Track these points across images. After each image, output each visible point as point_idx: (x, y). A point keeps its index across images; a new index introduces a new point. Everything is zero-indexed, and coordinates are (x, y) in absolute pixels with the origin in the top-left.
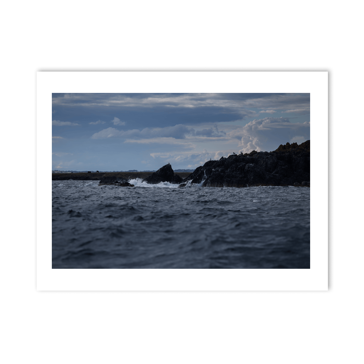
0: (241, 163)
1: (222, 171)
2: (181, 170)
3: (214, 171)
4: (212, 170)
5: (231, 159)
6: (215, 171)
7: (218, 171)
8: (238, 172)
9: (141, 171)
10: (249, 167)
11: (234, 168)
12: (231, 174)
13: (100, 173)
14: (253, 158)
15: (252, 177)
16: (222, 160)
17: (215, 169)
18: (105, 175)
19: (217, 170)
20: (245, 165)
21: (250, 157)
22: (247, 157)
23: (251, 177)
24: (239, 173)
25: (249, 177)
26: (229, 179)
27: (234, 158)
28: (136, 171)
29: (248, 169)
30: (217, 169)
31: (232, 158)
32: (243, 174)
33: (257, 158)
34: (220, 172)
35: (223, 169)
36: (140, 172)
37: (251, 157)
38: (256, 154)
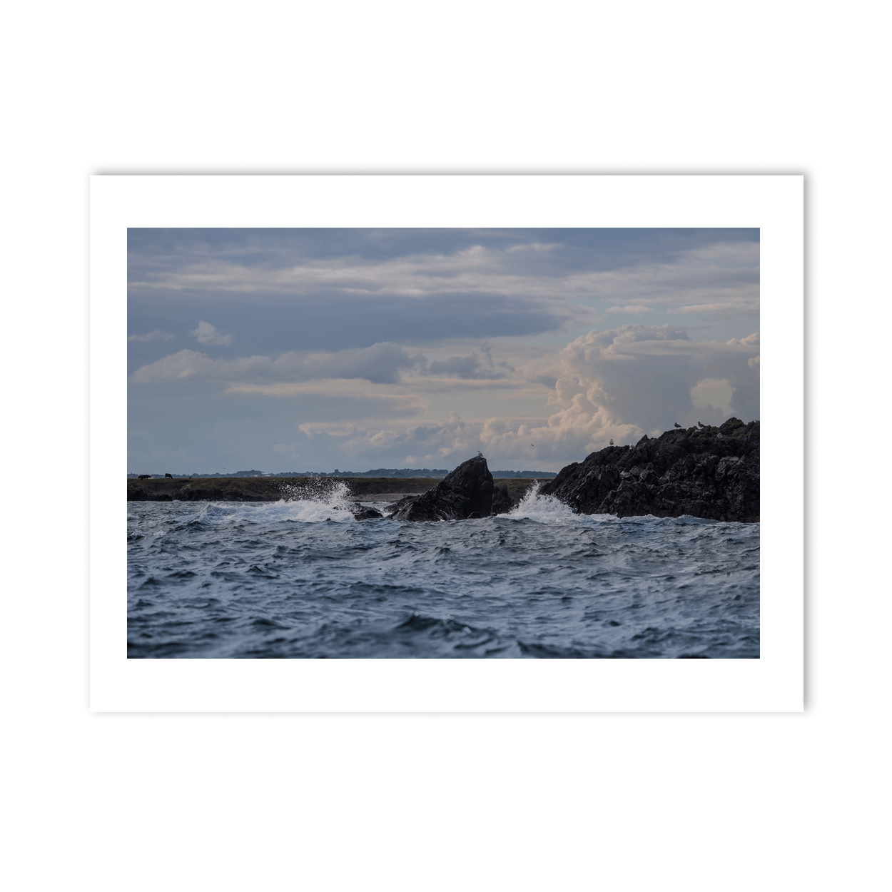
0: (703, 455)
1: (649, 478)
2: (385, 470)
3: (625, 479)
4: (619, 475)
5: (673, 443)
6: (628, 479)
7: (637, 477)
8: (697, 483)
9: (272, 474)
10: (728, 468)
11: (684, 470)
12: (678, 486)
13: (175, 480)
14: (734, 440)
15: (740, 498)
16: (646, 446)
17: (627, 471)
18: (188, 486)
19: (634, 476)
20: (717, 462)
21: (726, 437)
22: (716, 437)
23: (736, 495)
24: (699, 485)
25: (729, 497)
26: (673, 503)
27: (681, 438)
28: (259, 473)
29: (726, 473)
30: (634, 470)
31: (674, 441)
32: (711, 486)
33: (745, 439)
34: (643, 481)
35: (653, 473)
36: (269, 479)
37: (730, 438)
38: (742, 430)
